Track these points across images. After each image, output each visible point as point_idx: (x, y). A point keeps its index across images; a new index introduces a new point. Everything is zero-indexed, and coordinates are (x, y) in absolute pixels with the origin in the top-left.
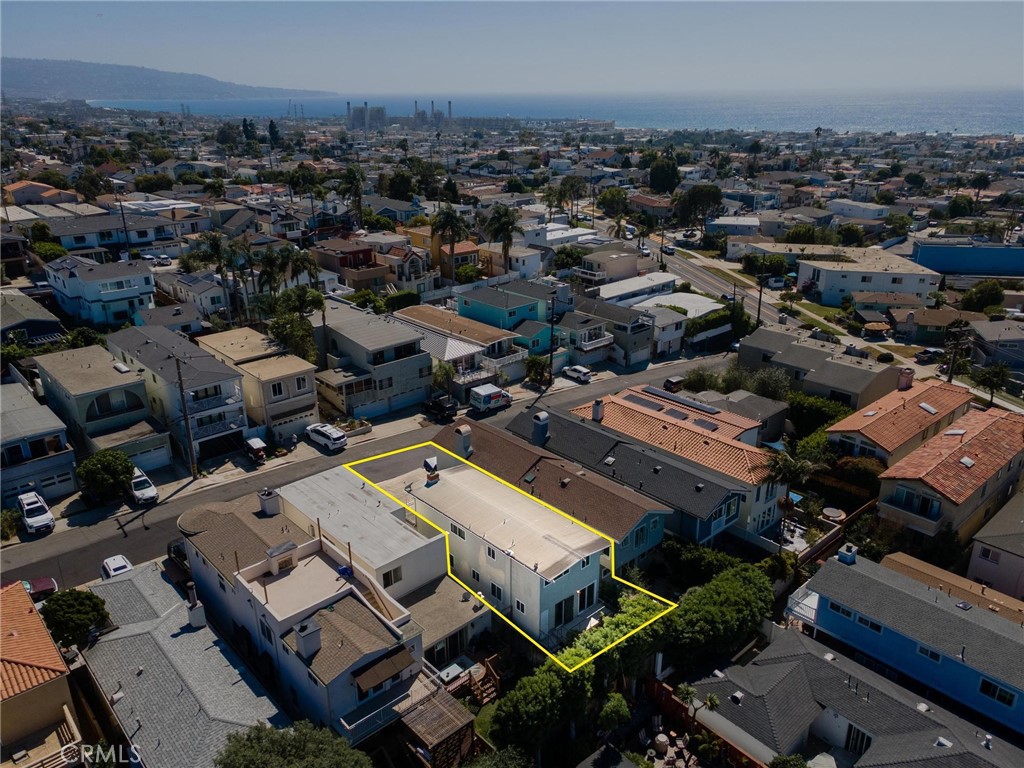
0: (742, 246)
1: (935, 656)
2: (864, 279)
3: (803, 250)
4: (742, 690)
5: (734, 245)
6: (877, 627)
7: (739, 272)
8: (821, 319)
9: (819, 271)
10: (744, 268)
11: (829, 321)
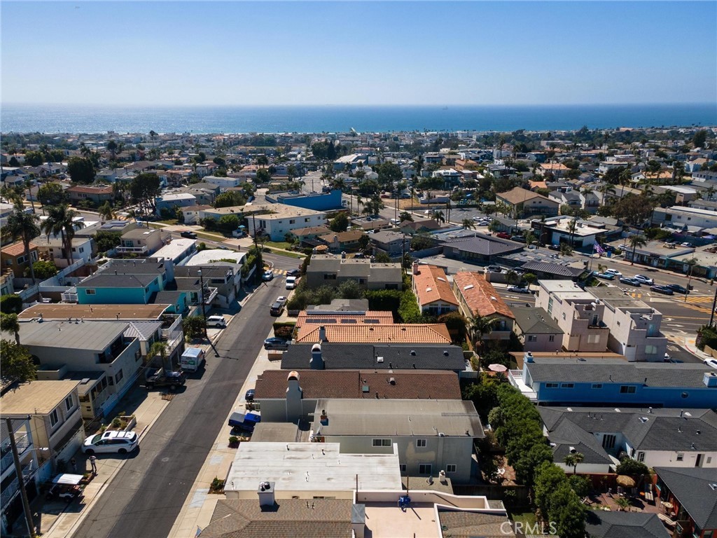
0: (194, 213)
1: (599, 386)
2: (291, 222)
3: (242, 210)
4: (572, 445)
5: (188, 214)
6: (571, 385)
7: (204, 231)
8: (284, 250)
9: (264, 222)
10: (206, 228)
11: (290, 250)
